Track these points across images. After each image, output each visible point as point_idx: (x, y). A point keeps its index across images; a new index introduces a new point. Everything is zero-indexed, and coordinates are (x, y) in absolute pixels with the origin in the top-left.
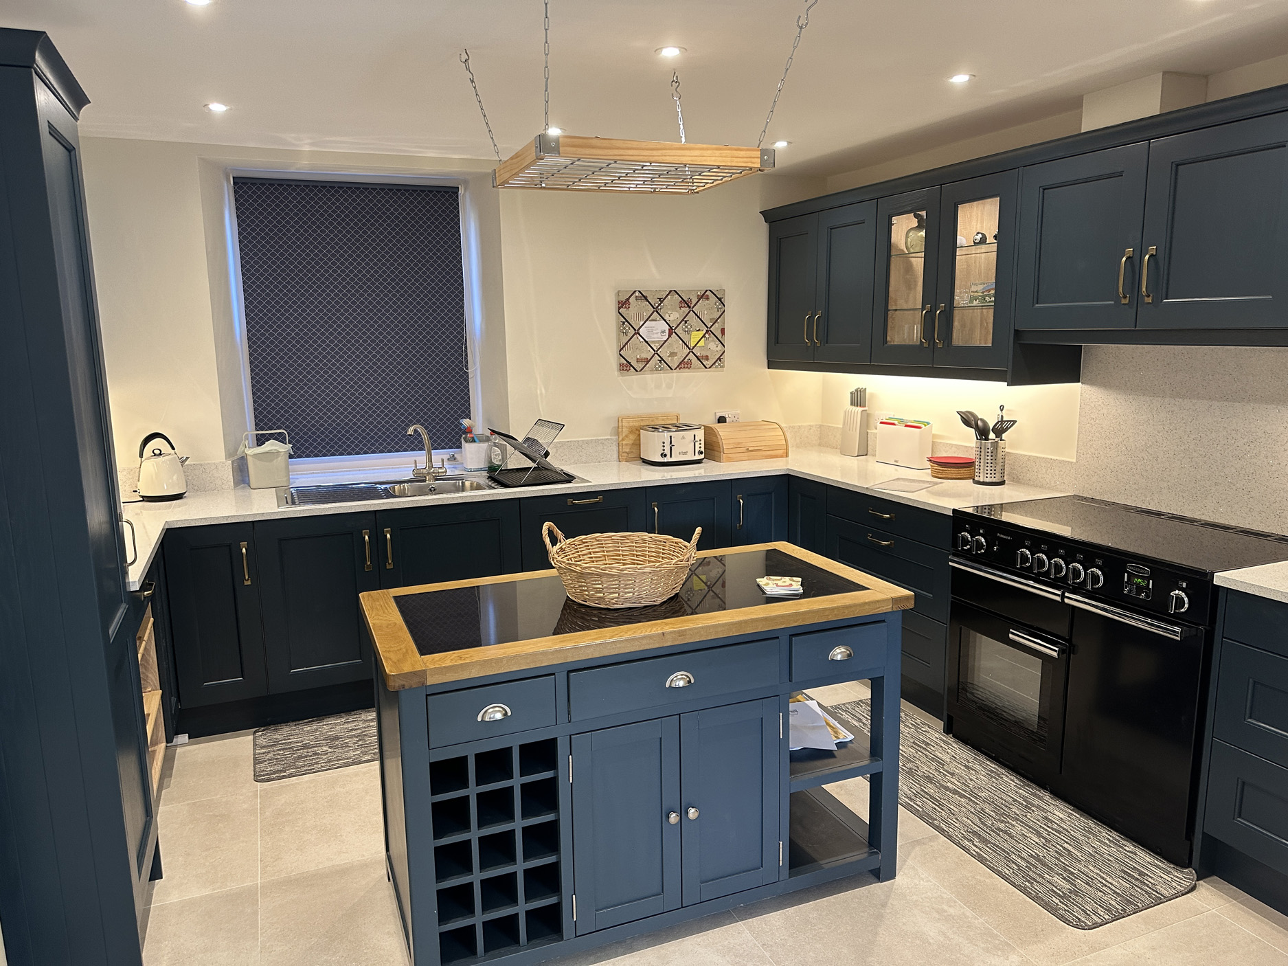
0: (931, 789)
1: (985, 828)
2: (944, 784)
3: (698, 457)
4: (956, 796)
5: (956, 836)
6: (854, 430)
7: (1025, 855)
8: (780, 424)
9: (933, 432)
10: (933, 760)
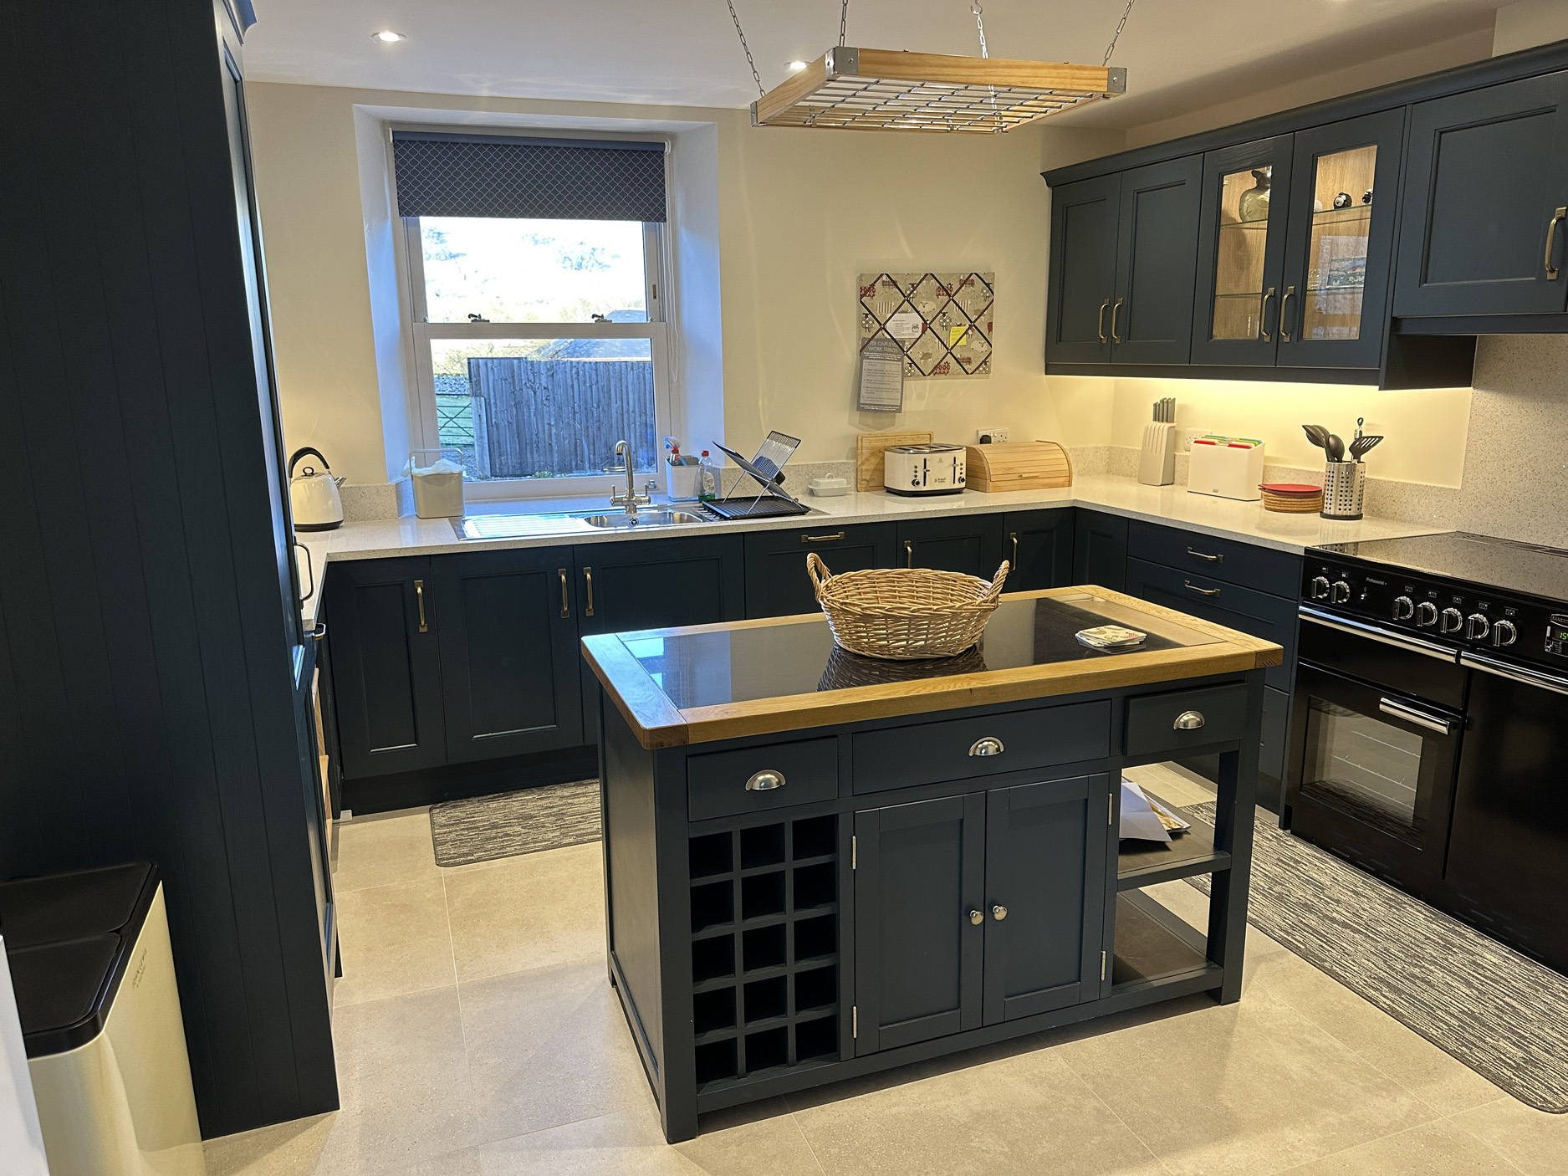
0: (1313, 920)
1: (1393, 973)
2: (1329, 913)
3: (957, 485)
4: (1348, 931)
5: (1357, 983)
6: (1158, 452)
7: (1453, 1010)
8: (1061, 444)
9: (1266, 454)
10: (1307, 882)
